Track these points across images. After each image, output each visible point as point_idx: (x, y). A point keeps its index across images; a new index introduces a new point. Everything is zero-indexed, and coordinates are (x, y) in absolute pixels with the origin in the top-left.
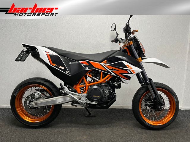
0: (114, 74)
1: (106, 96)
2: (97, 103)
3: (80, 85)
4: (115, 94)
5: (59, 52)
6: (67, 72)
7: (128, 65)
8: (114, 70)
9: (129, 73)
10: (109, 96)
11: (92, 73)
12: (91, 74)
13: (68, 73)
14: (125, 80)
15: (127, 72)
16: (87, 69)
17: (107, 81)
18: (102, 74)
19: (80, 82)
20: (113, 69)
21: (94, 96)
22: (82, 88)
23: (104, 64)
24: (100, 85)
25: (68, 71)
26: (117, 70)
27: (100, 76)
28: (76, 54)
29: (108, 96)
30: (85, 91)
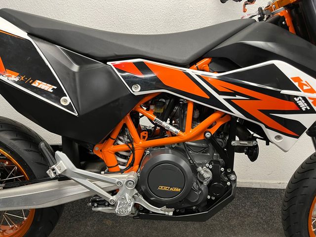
0: (237, 113)
1: (202, 183)
2: (171, 214)
3: (115, 143)
4: (233, 177)
5: (34, 25)
6: (66, 100)
7: (298, 79)
8: (238, 97)
9: (299, 111)
10: (211, 182)
11: (156, 106)
12: (152, 107)
13: (69, 107)
14: (278, 137)
15: (294, 108)
16: (136, 91)
17: (208, 135)
18: (190, 108)
19: (114, 136)
20: (235, 93)
21: (161, 188)
22: (125, 154)
23: (200, 73)
24: (182, 146)
25: (68, 98)
26: (252, 98)
27: (185, 115)
28: (98, 36)
29: (209, 186)
30: (131, 165)
